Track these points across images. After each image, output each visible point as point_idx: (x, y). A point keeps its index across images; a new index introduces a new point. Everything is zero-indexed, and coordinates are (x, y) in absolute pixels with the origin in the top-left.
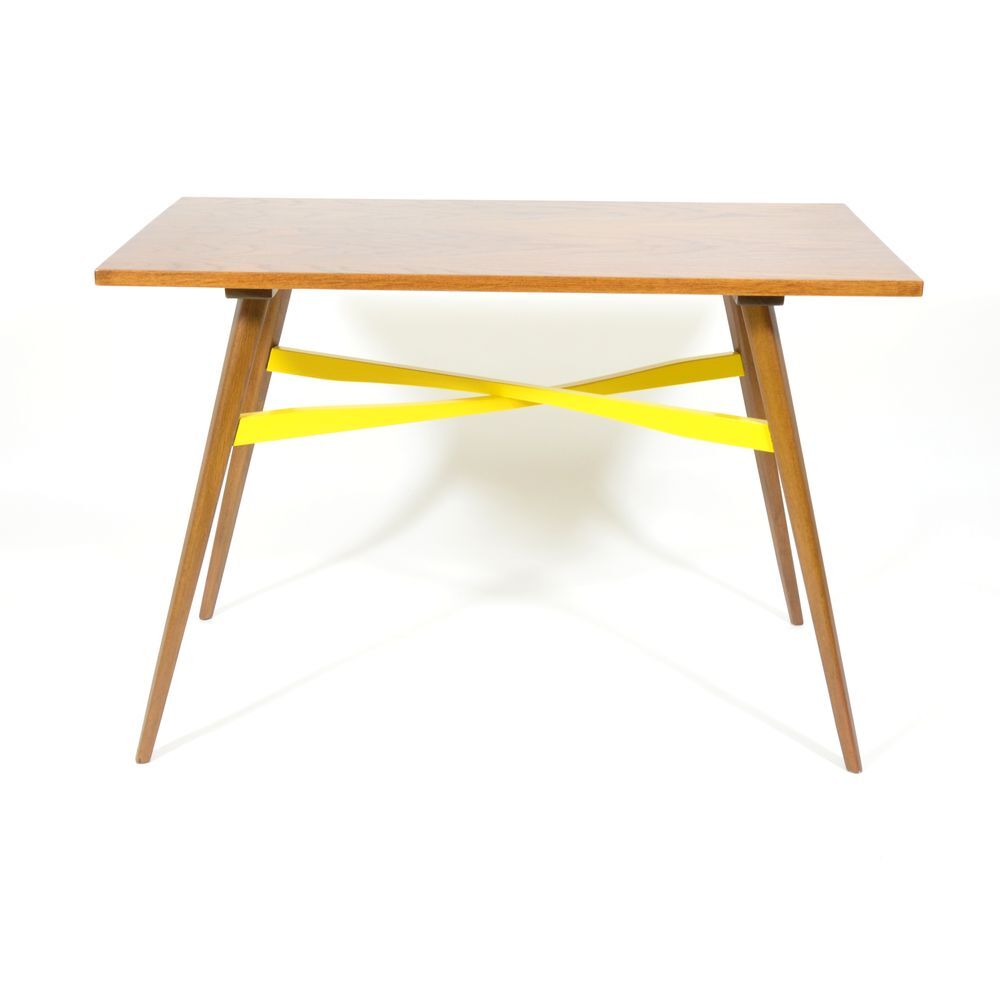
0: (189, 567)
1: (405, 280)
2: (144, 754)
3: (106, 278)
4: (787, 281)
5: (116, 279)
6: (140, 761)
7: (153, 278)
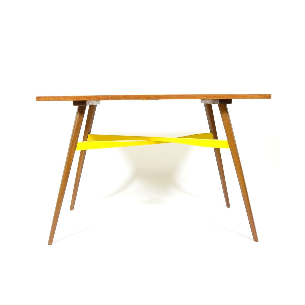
0: (63, 186)
1: (124, 97)
2: (50, 243)
3: (39, 99)
4: (234, 95)
5: (42, 99)
6: (49, 244)
7: (52, 98)
